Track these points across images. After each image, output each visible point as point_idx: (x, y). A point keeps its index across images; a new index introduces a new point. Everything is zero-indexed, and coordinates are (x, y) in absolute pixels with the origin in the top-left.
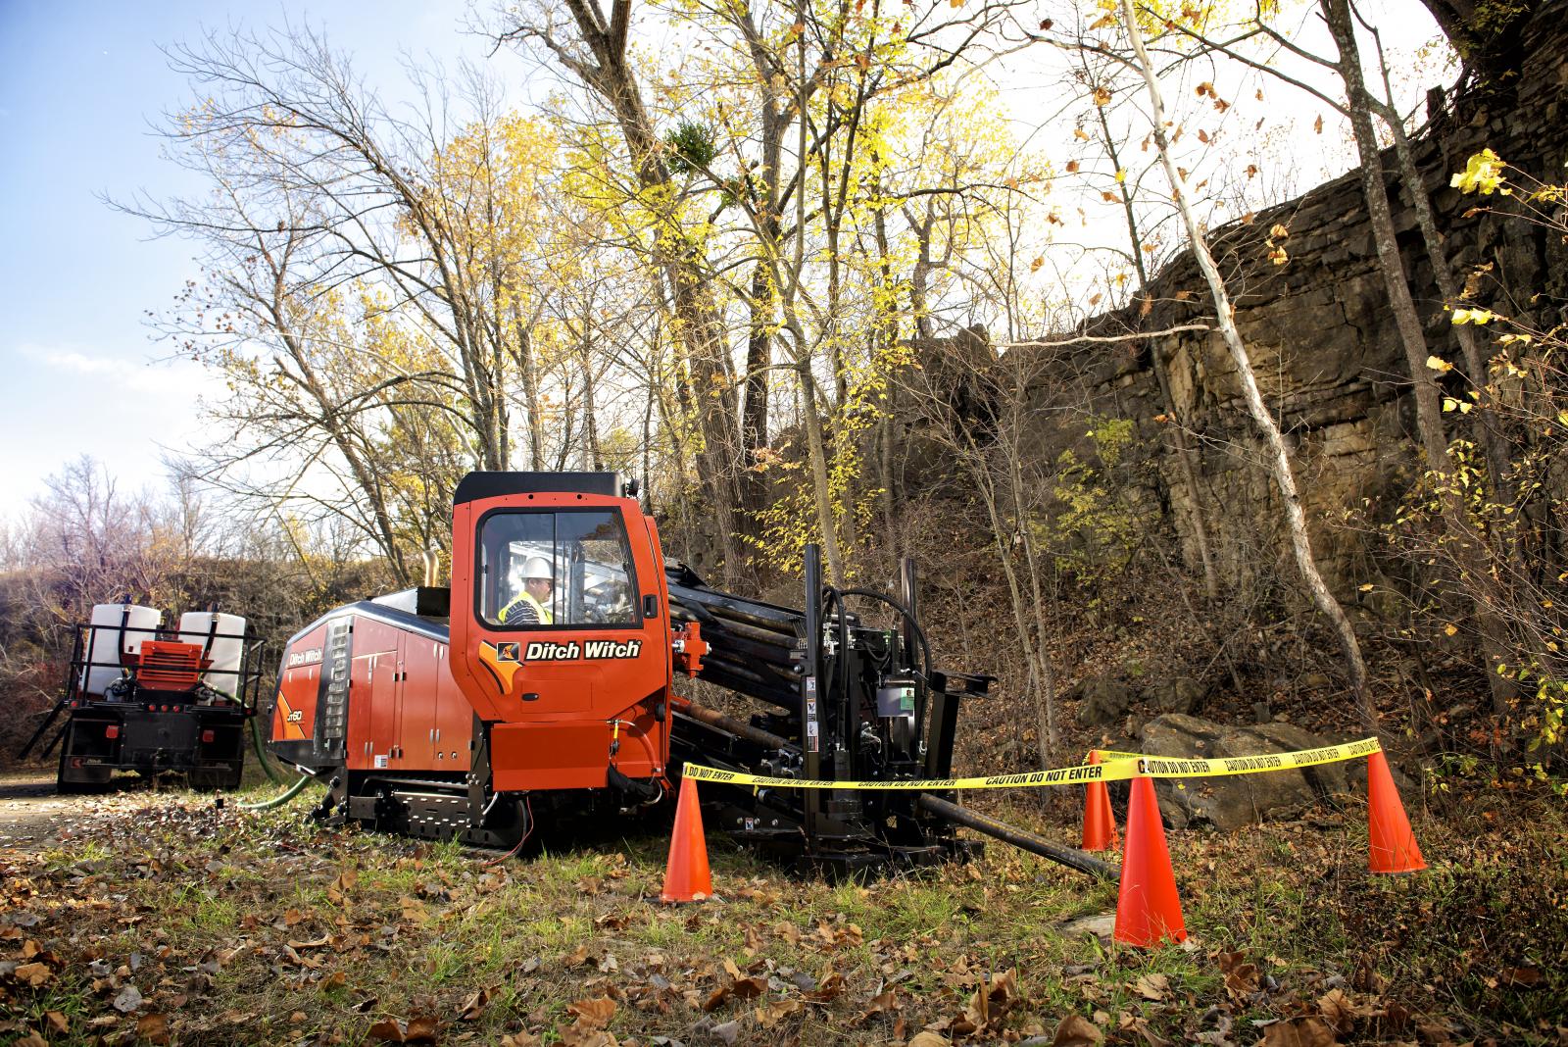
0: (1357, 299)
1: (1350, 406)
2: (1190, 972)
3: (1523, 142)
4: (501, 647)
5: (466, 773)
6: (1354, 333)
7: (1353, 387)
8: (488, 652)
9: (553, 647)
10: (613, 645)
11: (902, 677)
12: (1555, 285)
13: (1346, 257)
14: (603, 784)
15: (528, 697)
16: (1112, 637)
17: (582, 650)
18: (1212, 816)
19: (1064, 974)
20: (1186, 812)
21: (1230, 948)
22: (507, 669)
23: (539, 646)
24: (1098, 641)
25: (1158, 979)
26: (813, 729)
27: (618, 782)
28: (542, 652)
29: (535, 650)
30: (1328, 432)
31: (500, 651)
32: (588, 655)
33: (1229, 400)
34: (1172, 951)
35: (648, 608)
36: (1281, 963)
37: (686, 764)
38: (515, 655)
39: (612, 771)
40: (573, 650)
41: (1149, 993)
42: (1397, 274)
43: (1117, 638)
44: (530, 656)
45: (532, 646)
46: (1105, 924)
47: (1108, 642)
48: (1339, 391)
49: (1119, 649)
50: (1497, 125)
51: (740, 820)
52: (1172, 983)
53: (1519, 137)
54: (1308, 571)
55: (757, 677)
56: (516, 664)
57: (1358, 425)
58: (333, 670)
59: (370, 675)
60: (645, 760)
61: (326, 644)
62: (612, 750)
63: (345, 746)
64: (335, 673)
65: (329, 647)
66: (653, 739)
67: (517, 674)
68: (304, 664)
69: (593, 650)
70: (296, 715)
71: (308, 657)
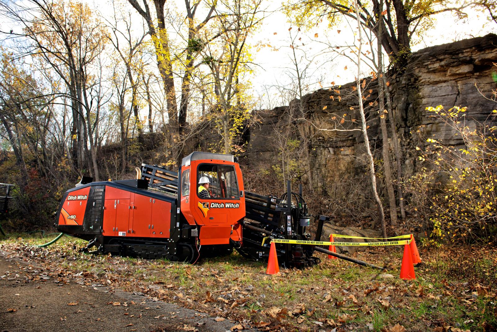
0: (354, 115)
1: (349, 143)
3: (404, 85)
4: (204, 204)
5: (167, 239)
7: (350, 138)
8: (200, 205)
9: (217, 204)
10: (233, 204)
11: (307, 216)
12: (409, 122)
13: (353, 104)
14: (228, 243)
15: (210, 218)
17: (225, 205)
18: (348, 250)
22: (206, 210)
26: (290, 229)
27: (232, 242)
28: (215, 205)
29: (213, 205)
30: (342, 149)
31: (204, 205)
32: (226, 207)
33: (319, 137)
35: (241, 194)
38: (208, 206)
39: (230, 240)
40: (222, 205)
44: (211, 207)
48: (347, 138)
50: (398, 79)
51: (257, 252)
53: (403, 84)
56: (208, 209)
57: (351, 148)
58: (94, 203)
59: (115, 206)
60: (237, 236)
61: (90, 194)
62: (231, 234)
63: (102, 228)
64: (95, 204)
65: (92, 195)
66: (239, 230)
67: (208, 212)
68: (77, 200)
69: (227, 205)
70: (72, 217)
71: (79, 198)
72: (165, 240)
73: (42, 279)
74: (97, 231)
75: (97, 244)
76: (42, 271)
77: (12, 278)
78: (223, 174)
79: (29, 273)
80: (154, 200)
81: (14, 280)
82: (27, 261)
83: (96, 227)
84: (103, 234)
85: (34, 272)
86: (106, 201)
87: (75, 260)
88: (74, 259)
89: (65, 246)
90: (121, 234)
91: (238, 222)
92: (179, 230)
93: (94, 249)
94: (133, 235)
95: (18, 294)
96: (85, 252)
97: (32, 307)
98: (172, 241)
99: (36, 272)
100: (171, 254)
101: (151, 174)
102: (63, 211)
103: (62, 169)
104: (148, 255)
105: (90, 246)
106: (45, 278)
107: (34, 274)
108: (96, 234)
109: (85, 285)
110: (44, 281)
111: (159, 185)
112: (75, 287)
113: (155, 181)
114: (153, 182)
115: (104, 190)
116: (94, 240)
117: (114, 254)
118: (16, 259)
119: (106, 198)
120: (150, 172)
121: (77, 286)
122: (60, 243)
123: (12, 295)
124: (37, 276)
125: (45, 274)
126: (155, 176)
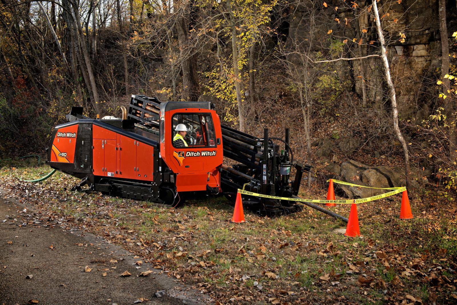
2: (362, 242)
4: (179, 153)
5: (151, 182)
6: (431, 11)
8: (176, 154)
9: (193, 153)
10: (209, 152)
11: (287, 164)
14: (205, 189)
15: (187, 167)
16: (328, 121)
19: (338, 242)
20: (353, 194)
21: (369, 238)
22: (181, 159)
23: (189, 153)
24: (323, 122)
25: (356, 243)
26: (265, 178)
27: (209, 189)
28: (190, 154)
29: (188, 154)
30: (415, 47)
32: (202, 155)
34: (358, 239)
35: (218, 142)
36: (379, 242)
37: (238, 189)
38: (183, 155)
39: (207, 186)
40: (198, 153)
41: (355, 246)
42: (443, 19)
43: (330, 122)
44: (187, 155)
45: (187, 153)
46: (343, 231)
47: (326, 123)
49: (330, 126)
52: (359, 244)
54: (397, 129)
55: (236, 155)
56: (183, 158)
57: (427, 46)
58: (83, 141)
59: (103, 146)
60: (215, 183)
61: (78, 132)
62: (208, 180)
63: (92, 167)
64: (84, 143)
65: (80, 133)
66: (217, 177)
67: (184, 160)
68: (66, 137)
69: (203, 154)
70: (63, 154)
71: (68, 135)
72: (149, 182)
73: (34, 223)
74: (88, 171)
75: (88, 182)
76: (35, 214)
77: (12, 223)
78: (204, 118)
79: (24, 217)
80: (138, 143)
81: (13, 224)
82: (22, 203)
83: (86, 167)
84: (94, 173)
85: (28, 216)
86: (94, 140)
87: (66, 201)
88: (65, 199)
89: (61, 179)
90: (109, 174)
91: (216, 168)
92: (161, 174)
93: (87, 187)
94: (121, 177)
95: (17, 236)
96: (78, 190)
97: (27, 246)
98: (155, 185)
99: (30, 216)
100: (155, 197)
101: (141, 107)
102: (53, 147)
103: (53, 79)
104: (135, 196)
105: (83, 184)
106: (37, 223)
107: (28, 218)
108: (87, 173)
109: (65, 229)
110: (36, 225)
111: (150, 120)
112: (58, 231)
113: (146, 115)
114: (145, 116)
115: (92, 129)
116: (85, 179)
117: (105, 194)
118: (12, 200)
119: (94, 137)
120: (140, 105)
121: (59, 230)
122: (55, 176)
123: (13, 237)
124: (31, 221)
125: (37, 219)
126: (146, 109)
